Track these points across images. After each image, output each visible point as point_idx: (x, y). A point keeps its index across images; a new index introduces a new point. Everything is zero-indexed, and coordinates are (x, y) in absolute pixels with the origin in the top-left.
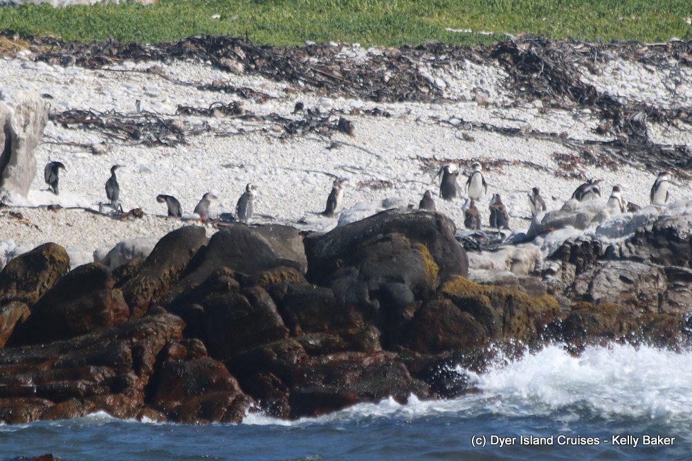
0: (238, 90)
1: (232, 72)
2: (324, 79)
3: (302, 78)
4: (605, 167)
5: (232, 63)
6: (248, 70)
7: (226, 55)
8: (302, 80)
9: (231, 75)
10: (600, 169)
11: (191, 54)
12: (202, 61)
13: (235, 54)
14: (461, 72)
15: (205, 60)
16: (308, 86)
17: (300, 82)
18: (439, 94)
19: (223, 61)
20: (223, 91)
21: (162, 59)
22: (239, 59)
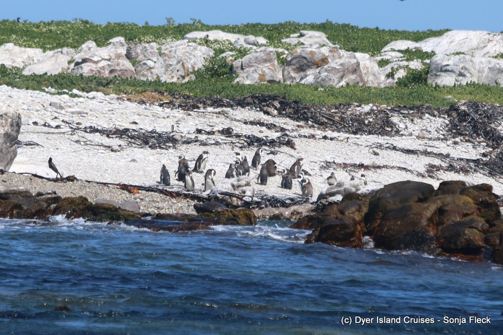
0: (267, 125)
1: (270, 115)
2: (326, 121)
3: (310, 120)
4: (461, 173)
5: (271, 110)
6: (280, 114)
7: (268, 106)
8: (311, 121)
9: (270, 116)
10: (456, 174)
11: (248, 104)
12: (254, 108)
13: (273, 105)
14: (420, 120)
15: (256, 108)
16: (314, 124)
17: (309, 122)
18: (398, 132)
19: (265, 108)
20: (258, 125)
21: (232, 106)
22: (276, 108)
